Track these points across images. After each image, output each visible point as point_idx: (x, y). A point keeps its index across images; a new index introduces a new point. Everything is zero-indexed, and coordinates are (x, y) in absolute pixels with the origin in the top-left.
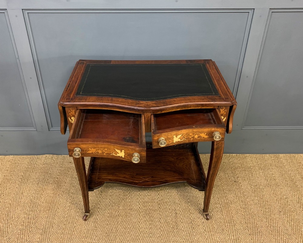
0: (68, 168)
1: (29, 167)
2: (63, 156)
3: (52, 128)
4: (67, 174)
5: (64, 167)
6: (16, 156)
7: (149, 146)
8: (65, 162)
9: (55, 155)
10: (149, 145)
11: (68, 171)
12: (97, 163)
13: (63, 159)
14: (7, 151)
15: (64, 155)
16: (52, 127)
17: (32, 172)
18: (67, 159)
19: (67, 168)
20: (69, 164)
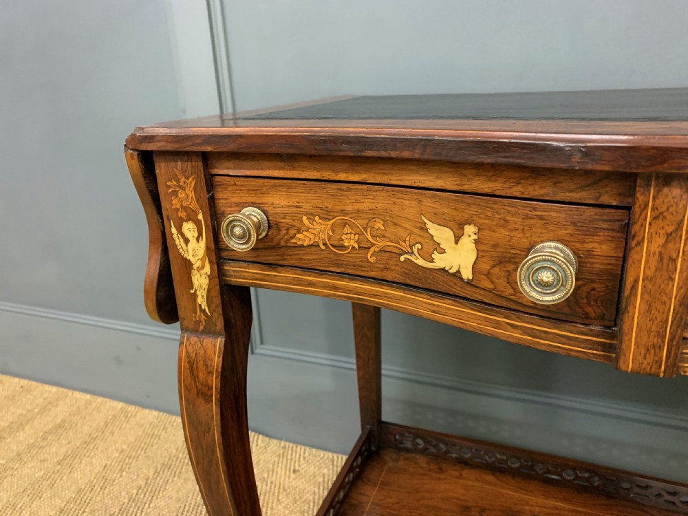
0: (281, 490)
1: (180, 455)
2: (283, 443)
3: (262, 346)
4: (272, 508)
5: (272, 482)
6: (165, 414)
7: (587, 480)
8: (280, 465)
9: (260, 436)
10: (586, 475)
11: (278, 500)
12: (364, 499)
13: (279, 456)
14: (148, 396)
15: (287, 444)
16: (262, 343)
17: (177, 472)
18: (289, 457)
19: (279, 488)
20: (289, 477)
